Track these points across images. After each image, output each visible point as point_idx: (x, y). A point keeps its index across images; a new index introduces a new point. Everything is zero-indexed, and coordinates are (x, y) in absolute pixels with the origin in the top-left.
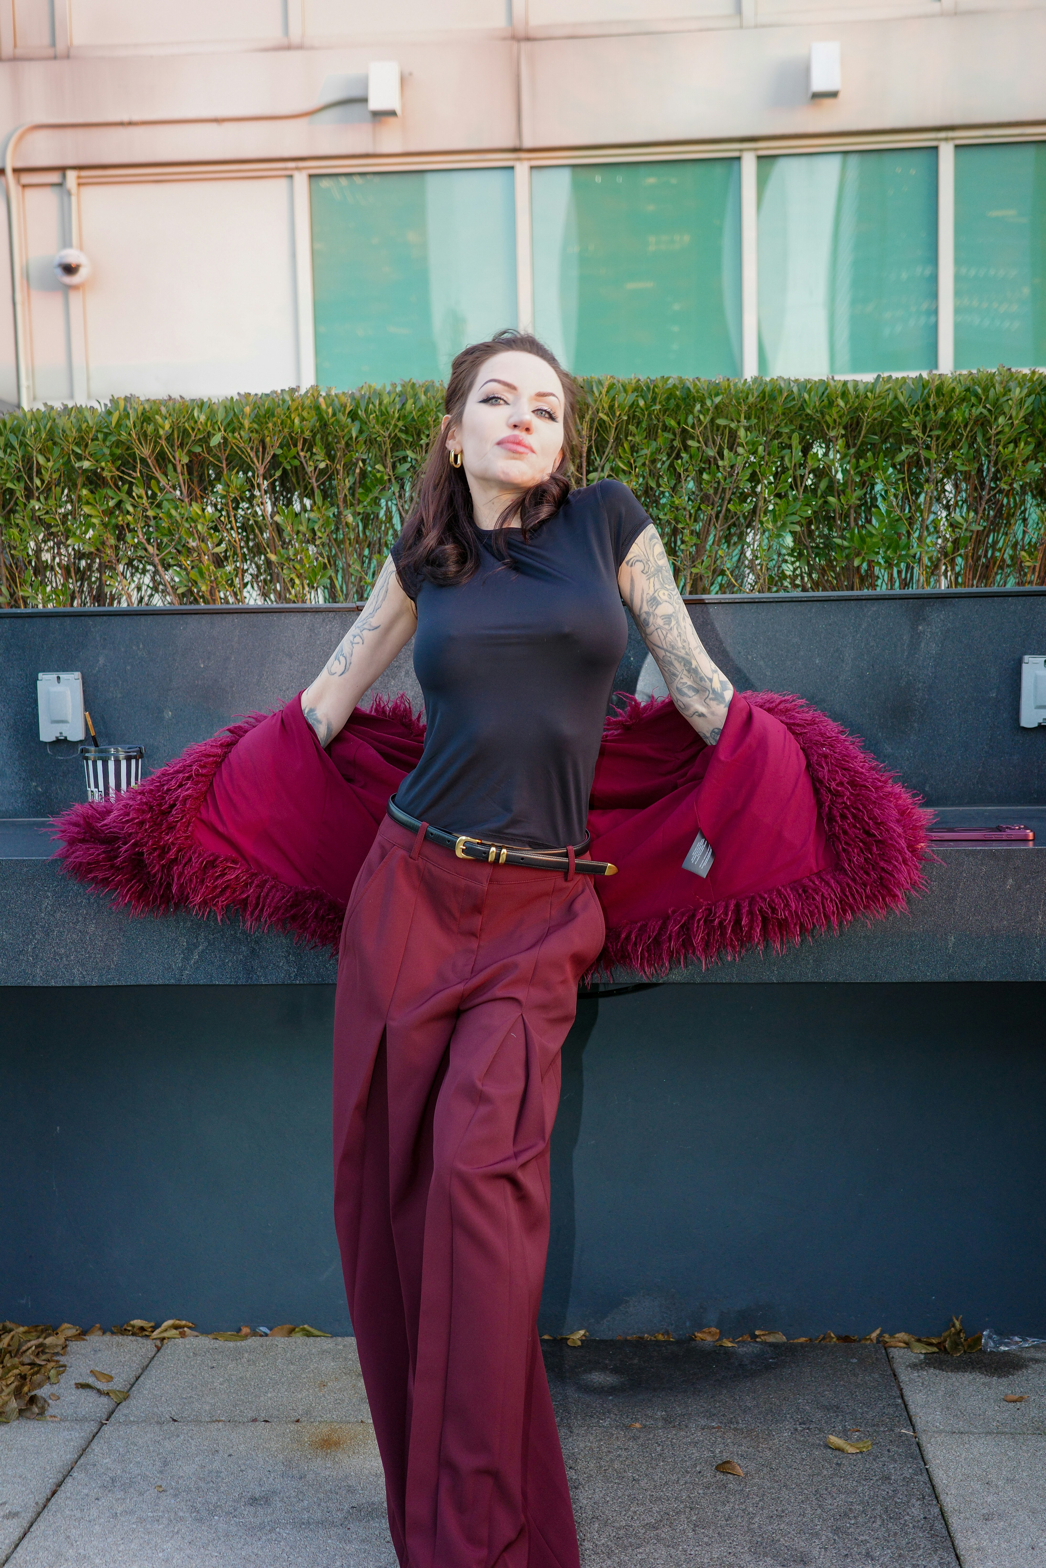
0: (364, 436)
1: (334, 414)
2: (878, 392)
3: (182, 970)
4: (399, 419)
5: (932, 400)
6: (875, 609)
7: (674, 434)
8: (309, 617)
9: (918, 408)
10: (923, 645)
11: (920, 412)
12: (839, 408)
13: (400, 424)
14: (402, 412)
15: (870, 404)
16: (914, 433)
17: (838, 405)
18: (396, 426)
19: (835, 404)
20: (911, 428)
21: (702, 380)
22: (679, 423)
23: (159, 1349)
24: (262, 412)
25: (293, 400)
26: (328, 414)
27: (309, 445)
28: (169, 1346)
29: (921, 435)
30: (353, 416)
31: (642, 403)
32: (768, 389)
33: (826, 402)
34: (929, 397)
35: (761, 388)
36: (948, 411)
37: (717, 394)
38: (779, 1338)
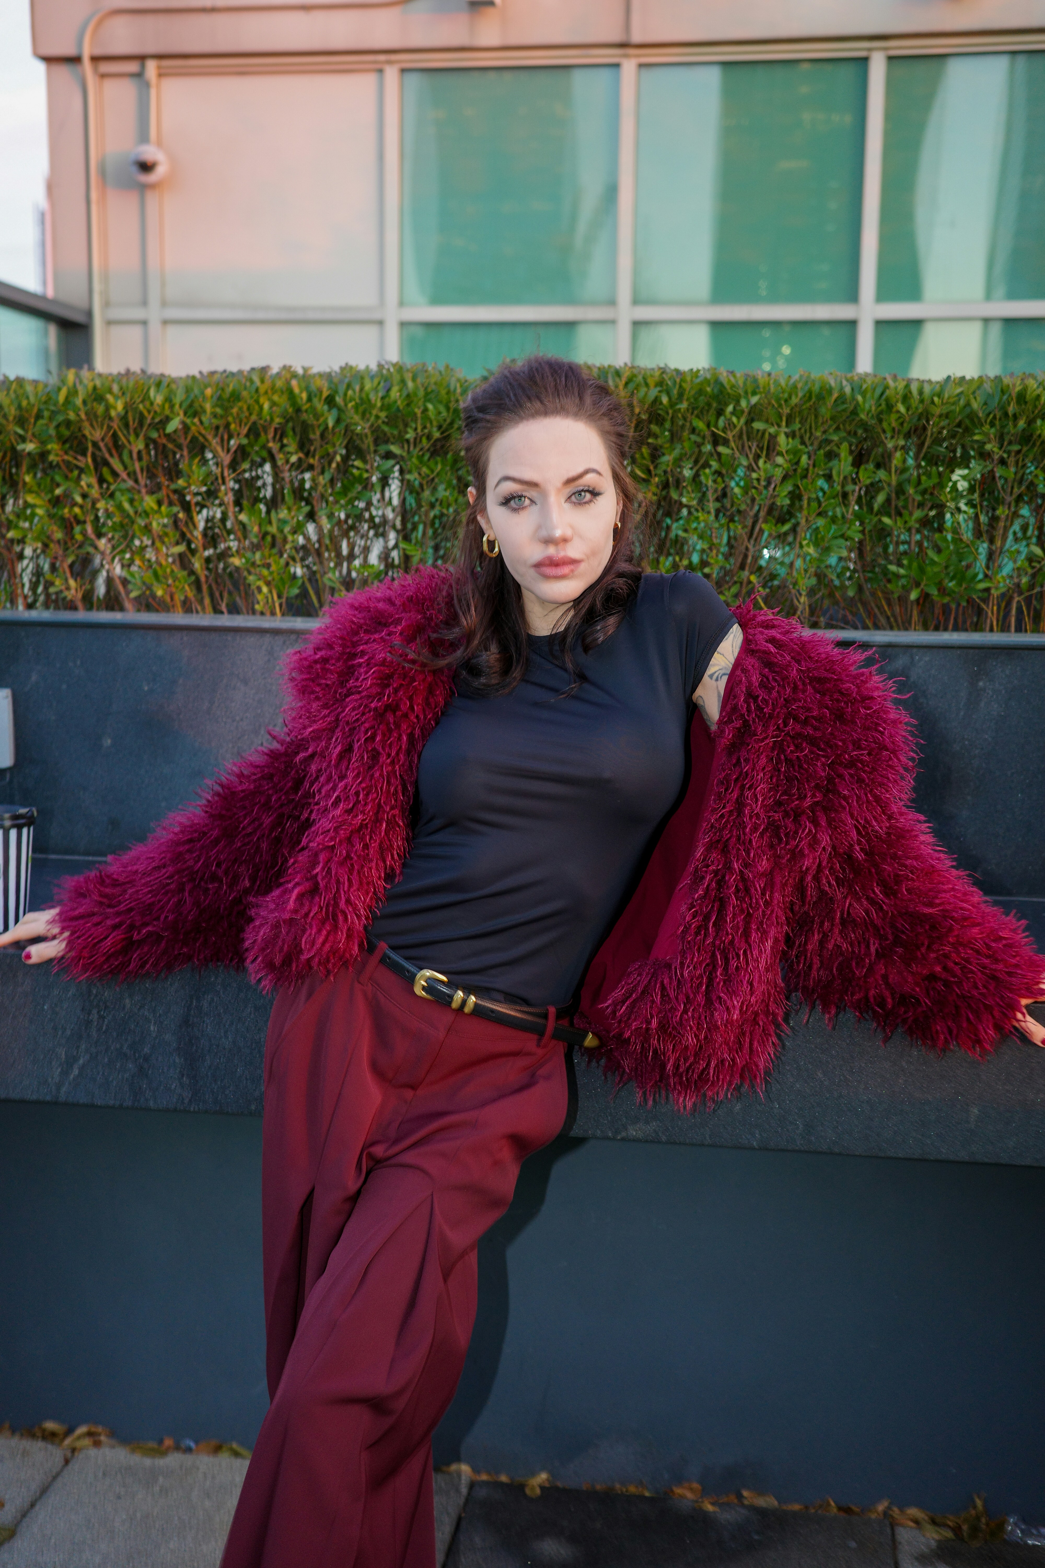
0: (342, 426)
1: (309, 399)
2: (946, 396)
3: (59, 1087)
4: (382, 409)
5: (1011, 409)
6: (927, 659)
7: (704, 437)
8: (267, 638)
9: (995, 417)
10: (982, 704)
11: (997, 423)
12: (898, 415)
13: (383, 415)
14: (386, 401)
15: (937, 411)
16: (988, 447)
17: (898, 412)
18: (377, 417)
19: (894, 409)
20: (986, 440)
21: (738, 375)
22: (708, 426)
23: (67, 1462)
24: (226, 395)
25: (262, 381)
26: (302, 399)
27: (280, 434)
28: (80, 1456)
29: (996, 450)
30: (330, 401)
31: (665, 400)
32: (816, 388)
33: (884, 406)
34: (1009, 404)
35: (807, 388)
36: (1030, 422)
37: (754, 393)
38: (768, 1502)
